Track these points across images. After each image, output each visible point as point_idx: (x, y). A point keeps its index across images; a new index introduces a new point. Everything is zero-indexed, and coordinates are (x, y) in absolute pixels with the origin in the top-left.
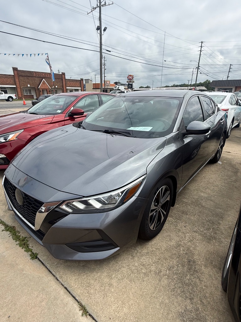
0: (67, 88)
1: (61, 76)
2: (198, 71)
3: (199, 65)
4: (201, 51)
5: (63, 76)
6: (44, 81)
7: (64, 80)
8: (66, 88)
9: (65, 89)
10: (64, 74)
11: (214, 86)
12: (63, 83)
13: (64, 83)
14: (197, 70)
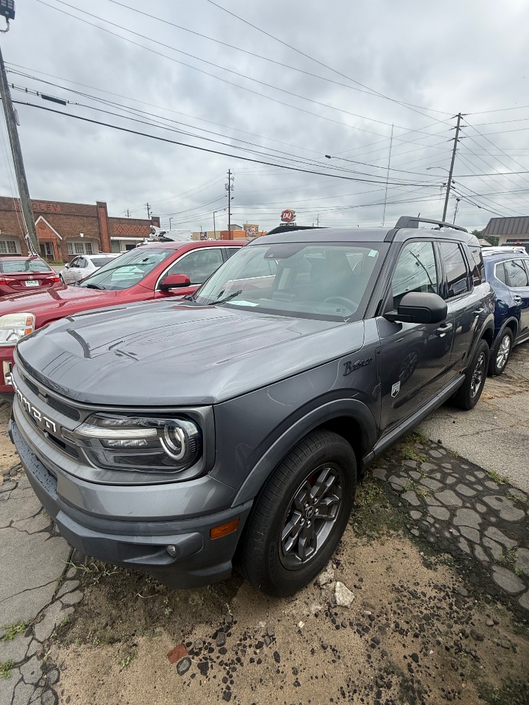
0: (112, 238)
1: (96, 210)
2: (448, 194)
3: (450, 177)
4: (456, 139)
5: (102, 210)
6: (42, 221)
7: (103, 219)
8: (109, 238)
9: (105, 241)
10: (102, 206)
11: (495, 231)
12: (99, 226)
13: (104, 226)
14: (446, 192)
